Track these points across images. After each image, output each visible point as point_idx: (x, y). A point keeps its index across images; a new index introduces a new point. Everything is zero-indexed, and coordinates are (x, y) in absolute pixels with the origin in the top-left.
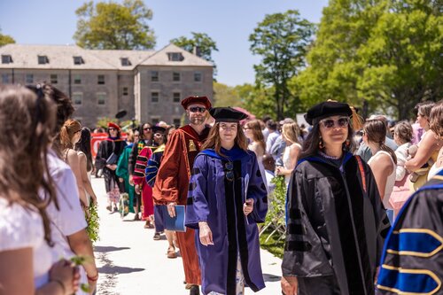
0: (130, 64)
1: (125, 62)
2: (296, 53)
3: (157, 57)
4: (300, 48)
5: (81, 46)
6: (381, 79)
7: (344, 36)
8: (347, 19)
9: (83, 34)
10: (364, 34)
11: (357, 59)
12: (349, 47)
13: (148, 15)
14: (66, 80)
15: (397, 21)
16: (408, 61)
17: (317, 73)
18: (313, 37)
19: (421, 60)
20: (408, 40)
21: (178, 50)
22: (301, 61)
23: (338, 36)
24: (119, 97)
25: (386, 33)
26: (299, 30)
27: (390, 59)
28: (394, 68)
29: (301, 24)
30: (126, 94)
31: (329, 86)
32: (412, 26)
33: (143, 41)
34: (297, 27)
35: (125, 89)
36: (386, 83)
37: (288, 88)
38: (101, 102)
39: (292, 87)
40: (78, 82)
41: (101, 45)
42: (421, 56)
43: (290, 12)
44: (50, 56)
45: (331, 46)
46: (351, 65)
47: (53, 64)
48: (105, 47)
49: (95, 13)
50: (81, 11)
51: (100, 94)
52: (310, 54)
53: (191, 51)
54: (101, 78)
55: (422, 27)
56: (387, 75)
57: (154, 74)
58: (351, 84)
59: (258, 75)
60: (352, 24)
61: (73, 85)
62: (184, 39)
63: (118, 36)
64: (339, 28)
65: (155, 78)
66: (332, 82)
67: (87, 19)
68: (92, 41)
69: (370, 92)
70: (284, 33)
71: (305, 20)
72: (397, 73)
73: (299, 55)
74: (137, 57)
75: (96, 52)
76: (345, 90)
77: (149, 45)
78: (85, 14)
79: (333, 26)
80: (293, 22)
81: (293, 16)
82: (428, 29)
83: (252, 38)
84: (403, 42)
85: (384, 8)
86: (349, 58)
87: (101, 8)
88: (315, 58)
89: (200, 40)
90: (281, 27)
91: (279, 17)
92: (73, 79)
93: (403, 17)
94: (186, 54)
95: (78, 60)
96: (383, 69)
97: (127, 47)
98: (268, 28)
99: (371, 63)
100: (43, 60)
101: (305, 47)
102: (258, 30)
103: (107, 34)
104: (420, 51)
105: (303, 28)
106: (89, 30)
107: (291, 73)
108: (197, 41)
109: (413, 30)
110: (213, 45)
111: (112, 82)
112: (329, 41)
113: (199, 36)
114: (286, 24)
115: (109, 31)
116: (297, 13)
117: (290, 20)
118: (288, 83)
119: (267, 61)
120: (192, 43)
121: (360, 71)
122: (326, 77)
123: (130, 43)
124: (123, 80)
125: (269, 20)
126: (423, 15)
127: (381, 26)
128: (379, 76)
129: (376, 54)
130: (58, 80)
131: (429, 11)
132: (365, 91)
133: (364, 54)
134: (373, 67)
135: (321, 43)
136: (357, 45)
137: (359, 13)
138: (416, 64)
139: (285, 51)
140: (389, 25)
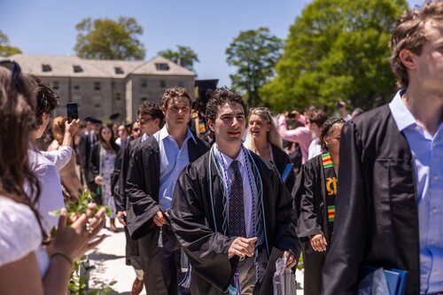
0: (122, 73)
1: (118, 71)
2: (266, 64)
3: (147, 67)
4: (269, 60)
5: (81, 56)
6: (340, 87)
7: (308, 50)
8: (310, 35)
9: (82, 46)
10: (325, 48)
11: (319, 70)
12: (312, 60)
13: (139, 31)
14: (66, 86)
15: (353, 38)
16: (362, 72)
17: (284, 81)
18: (281, 51)
19: (374, 72)
20: (362, 54)
21: (164, 61)
22: (270, 71)
23: (302, 51)
24: (113, 101)
25: (344, 48)
26: (269, 45)
27: (347, 70)
28: (350, 78)
29: (271, 39)
30: (119, 99)
31: (295, 93)
32: (366, 42)
33: (134, 53)
34: (267, 42)
35: (118, 94)
36: (344, 91)
37: (260, 95)
38: (97, 106)
39: (263, 93)
40: (77, 87)
41: (98, 55)
42: (373, 68)
43: (262, 29)
44: (52, 65)
45: (296, 59)
46: (314, 75)
47: (55, 72)
48: (101, 58)
49: (93, 28)
50: (80, 26)
51: (97, 99)
52: (278, 66)
53: (176, 62)
54: (97, 84)
55: (374, 43)
56: (345, 84)
57: (143, 81)
58: (313, 92)
59: (233, 83)
60: (314, 39)
61: (73, 91)
62: (170, 52)
63: (113, 49)
64: (304, 43)
65: (144, 85)
66: (297, 89)
67: (85, 33)
68: (89, 53)
69: (331, 98)
70: (256, 48)
71: (274, 37)
72: (354, 82)
73: (268, 67)
74: (129, 66)
75: (93, 62)
76: (308, 97)
77: (140, 57)
78: (83, 29)
79: (299, 41)
80: (264, 38)
81: (264, 33)
82: (380, 44)
83: (228, 51)
84: (358, 56)
85: (342, 27)
86: (312, 69)
87: (98, 23)
88: (283, 69)
89: (184, 53)
90: (254, 42)
91: (252, 33)
92: (73, 85)
93: (358, 34)
94: (171, 64)
95: (77, 69)
96: (342, 79)
97: (120, 58)
98: (243, 44)
99: (331, 73)
100: (46, 68)
101: (274, 60)
102: (233, 45)
103: (103, 47)
104: (373, 64)
105: (272, 43)
106: (87, 43)
107: (261, 82)
108: (181, 53)
109: (367, 46)
110: (195, 57)
111: (106, 88)
112: (295, 54)
113: (182, 49)
114: (258, 39)
115: (105, 44)
116: (267, 30)
117: (261, 36)
118: (260, 90)
119: (241, 71)
120: (176, 55)
121: (321, 80)
122: (292, 85)
123: (123, 55)
124: (117, 86)
125: (242, 36)
126: (375, 33)
127: (340, 41)
128: (338, 84)
129: (334, 65)
130: (60, 86)
131: (380, 29)
132: (326, 97)
133: (326, 66)
134: (333, 78)
135: (288, 56)
136: (319, 58)
137: (321, 30)
138: (369, 75)
139: (257, 63)
140: (347, 41)
